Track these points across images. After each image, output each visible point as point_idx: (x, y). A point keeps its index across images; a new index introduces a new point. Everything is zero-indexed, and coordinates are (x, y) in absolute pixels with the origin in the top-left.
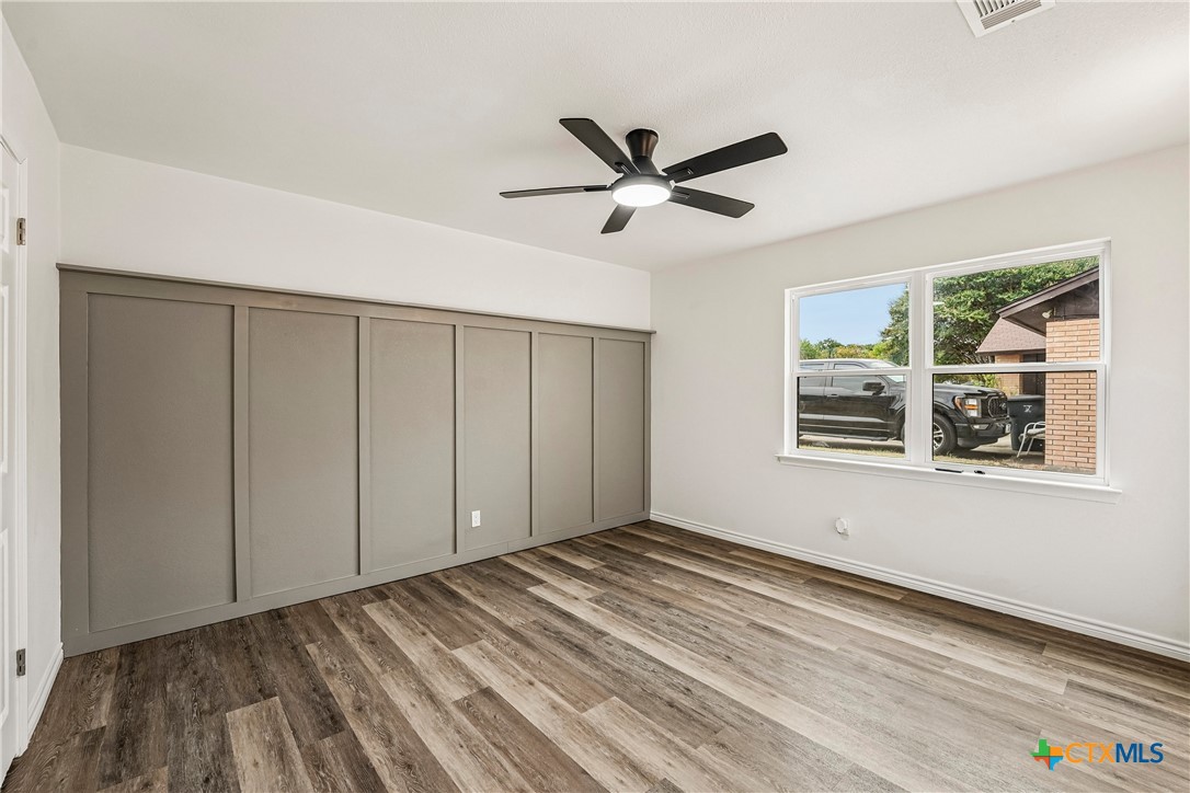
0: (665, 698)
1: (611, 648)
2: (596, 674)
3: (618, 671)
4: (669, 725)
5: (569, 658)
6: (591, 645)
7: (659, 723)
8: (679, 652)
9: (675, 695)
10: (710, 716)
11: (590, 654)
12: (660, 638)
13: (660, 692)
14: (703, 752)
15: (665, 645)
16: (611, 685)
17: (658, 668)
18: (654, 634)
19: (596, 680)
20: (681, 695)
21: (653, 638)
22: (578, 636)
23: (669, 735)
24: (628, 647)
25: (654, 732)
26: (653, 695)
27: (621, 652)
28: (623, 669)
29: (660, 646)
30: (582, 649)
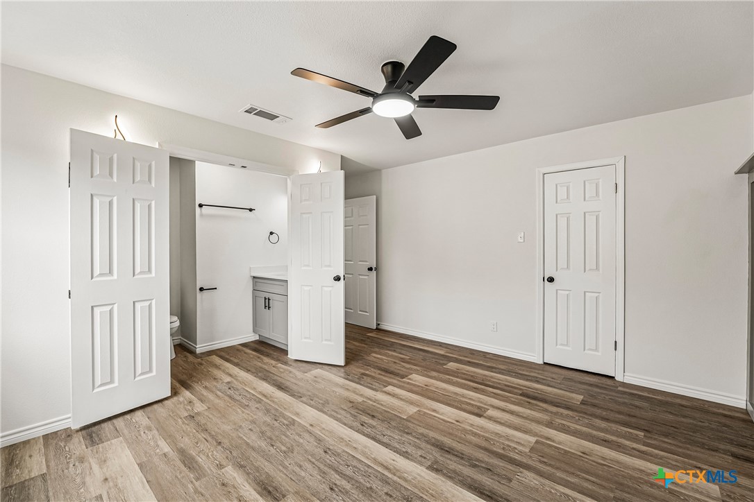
0: (376, 420)
1: (420, 453)
2: (421, 430)
3: (408, 433)
4: (375, 408)
5: (447, 441)
6: (437, 454)
7: (379, 408)
8: (364, 454)
9: (371, 421)
10: (352, 412)
11: (433, 445)
12: (380, 469)
13: (379, 422)
14: (360, 399)
15: (375, 460)
16: (410, 424)
17: (381, 438)
18: (386, 473)
19: (420, 426)
20: (366, 421)
21: (387, 468)
22: (453, 464)
23: (375, 404)
24: (405, 455)
25: (382, 405)
26: (383, 421)
27: (410, 449)
28: (405, 435)
29: (380, 459)
30: (442, 449)
